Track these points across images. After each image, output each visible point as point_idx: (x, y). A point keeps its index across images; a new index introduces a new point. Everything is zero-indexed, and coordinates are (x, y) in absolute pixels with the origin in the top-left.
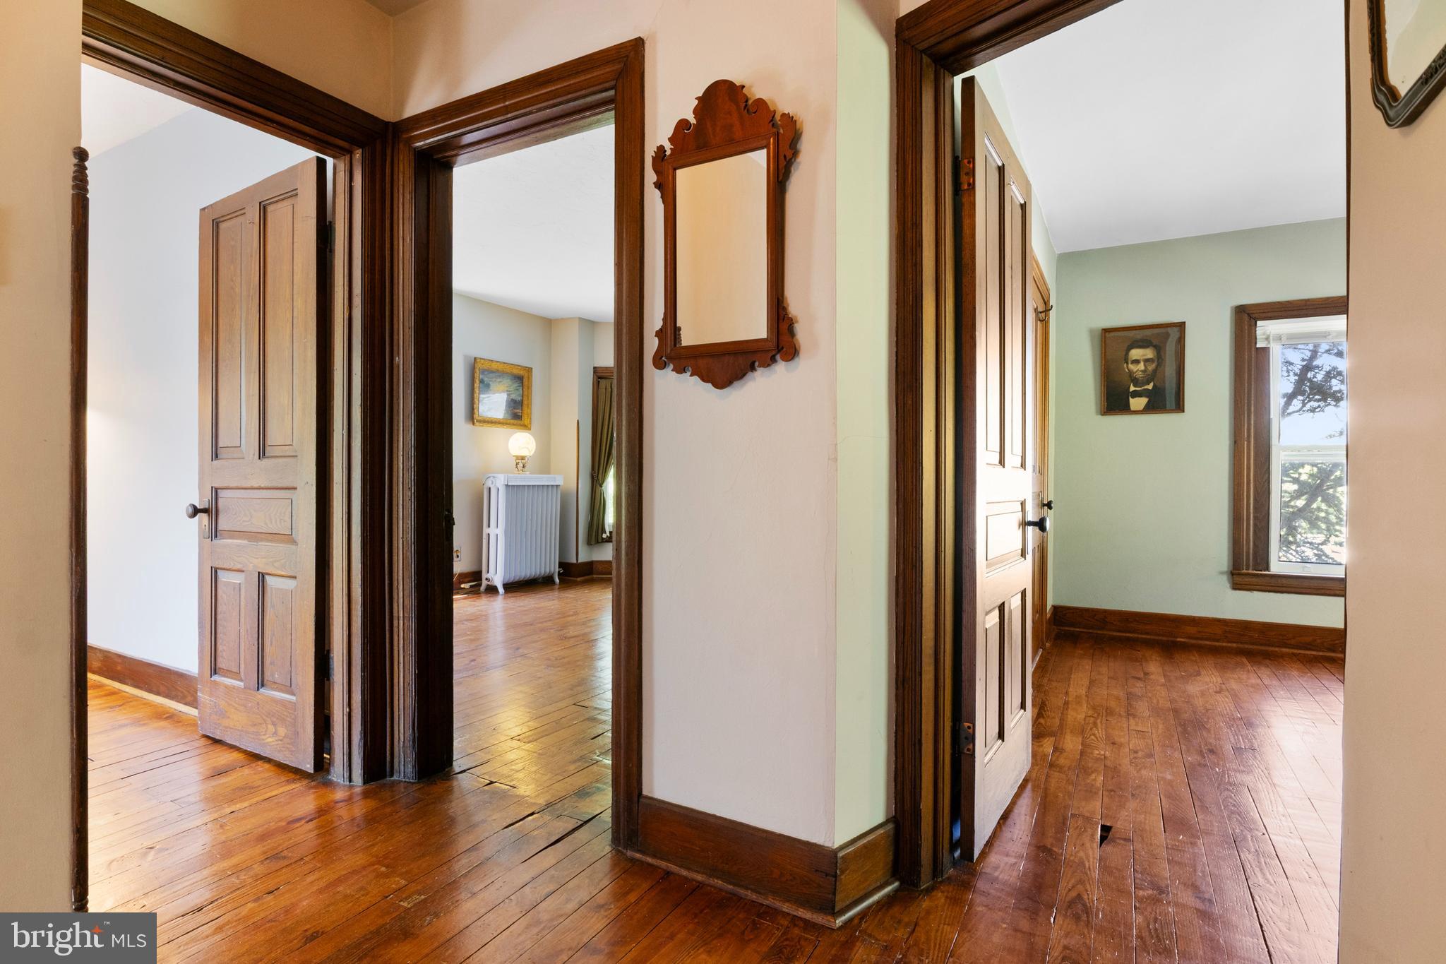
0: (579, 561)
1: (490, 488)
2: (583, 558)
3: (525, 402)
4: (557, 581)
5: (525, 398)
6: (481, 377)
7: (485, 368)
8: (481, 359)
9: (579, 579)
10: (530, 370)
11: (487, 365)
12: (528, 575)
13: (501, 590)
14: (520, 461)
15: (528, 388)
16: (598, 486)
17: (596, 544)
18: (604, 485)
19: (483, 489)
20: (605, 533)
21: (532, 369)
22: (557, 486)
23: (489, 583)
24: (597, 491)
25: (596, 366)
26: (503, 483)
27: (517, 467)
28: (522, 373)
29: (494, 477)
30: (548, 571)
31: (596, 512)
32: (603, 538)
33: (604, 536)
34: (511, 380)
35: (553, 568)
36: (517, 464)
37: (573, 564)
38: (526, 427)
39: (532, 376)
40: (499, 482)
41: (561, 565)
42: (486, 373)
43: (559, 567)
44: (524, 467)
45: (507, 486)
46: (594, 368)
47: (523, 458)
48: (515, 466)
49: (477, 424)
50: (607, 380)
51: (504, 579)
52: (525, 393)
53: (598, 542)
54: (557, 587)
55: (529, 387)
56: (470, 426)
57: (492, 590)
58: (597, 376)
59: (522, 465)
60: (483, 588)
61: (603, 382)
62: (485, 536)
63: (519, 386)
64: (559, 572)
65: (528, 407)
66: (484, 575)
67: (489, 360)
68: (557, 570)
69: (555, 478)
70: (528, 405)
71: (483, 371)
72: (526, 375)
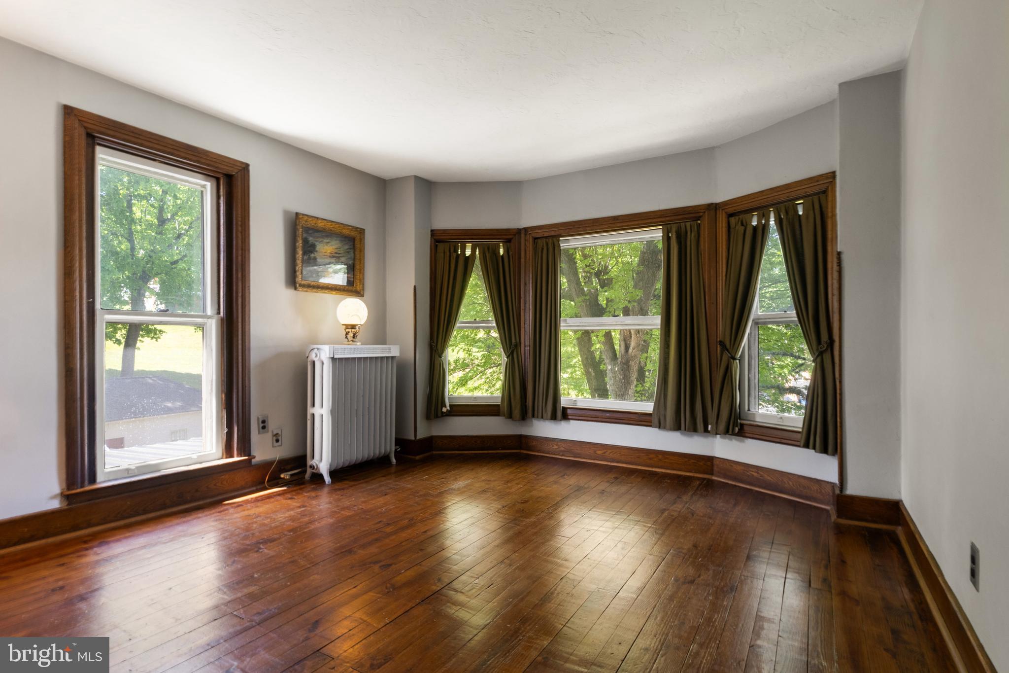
0: (418, 438)
1: (314, 362)
2: (422, 434)
3: (357, 267)
4: (394, 461)
5: (357, 262)
6: (305, 235)
7: (309, 226)
8: (303, 215)
9: (417, 458)
10: (362, 231)
11: (312, 223)
12: (360, 457)
13: (327, 479)
14: (350, 330)
15: (360, 251)
16: (437, 356)
17: (435, 418)
18: (444, 355)
19: (307, 362)
20: (445, 407)
21: (364, 230)
22: (393, 358)
23: (314, 471)
24: (436, 362)
25: (433, 229)
26: (328, 356)
27: (346, 337)
28: (353, 234)
29: (318, 349)
30: (383, 451)
31: (435, 385)
32: (443, 413)
33: (444, 410)
34: (342, 241)
35: (390, 447)
36: (347, 334)
37: (410, 441)
38: (359, 294)
39: (364, 238)
40: (323, 355)
41: (399, 441)
42: (310, 232)
43: (396, 445)
44: (354, 337)
45: (333, 359)
46: (432, 231)
47: (353, 327)
48: (345, 336)
49: (300, 289)
50: (446, 243)
51: (330, 465)
52: (358, 256)
53: (437, 417)
54: (393, 469)
55: (362, 250)
56: (291, 292)
57: (317, 478)
58: (435, 239)
59: (352, 335)
60: (308, 476)
61: (441, 246)
62: (309, 417)
63: (350, 249)
64: (396, 450)
65: (360, 272)
66: (310, 462)
67: (315, 217)
68: (393, 449)
69: (390, 349)
70: (360, 269)
71: (307, 230)
72: (358, 237)
